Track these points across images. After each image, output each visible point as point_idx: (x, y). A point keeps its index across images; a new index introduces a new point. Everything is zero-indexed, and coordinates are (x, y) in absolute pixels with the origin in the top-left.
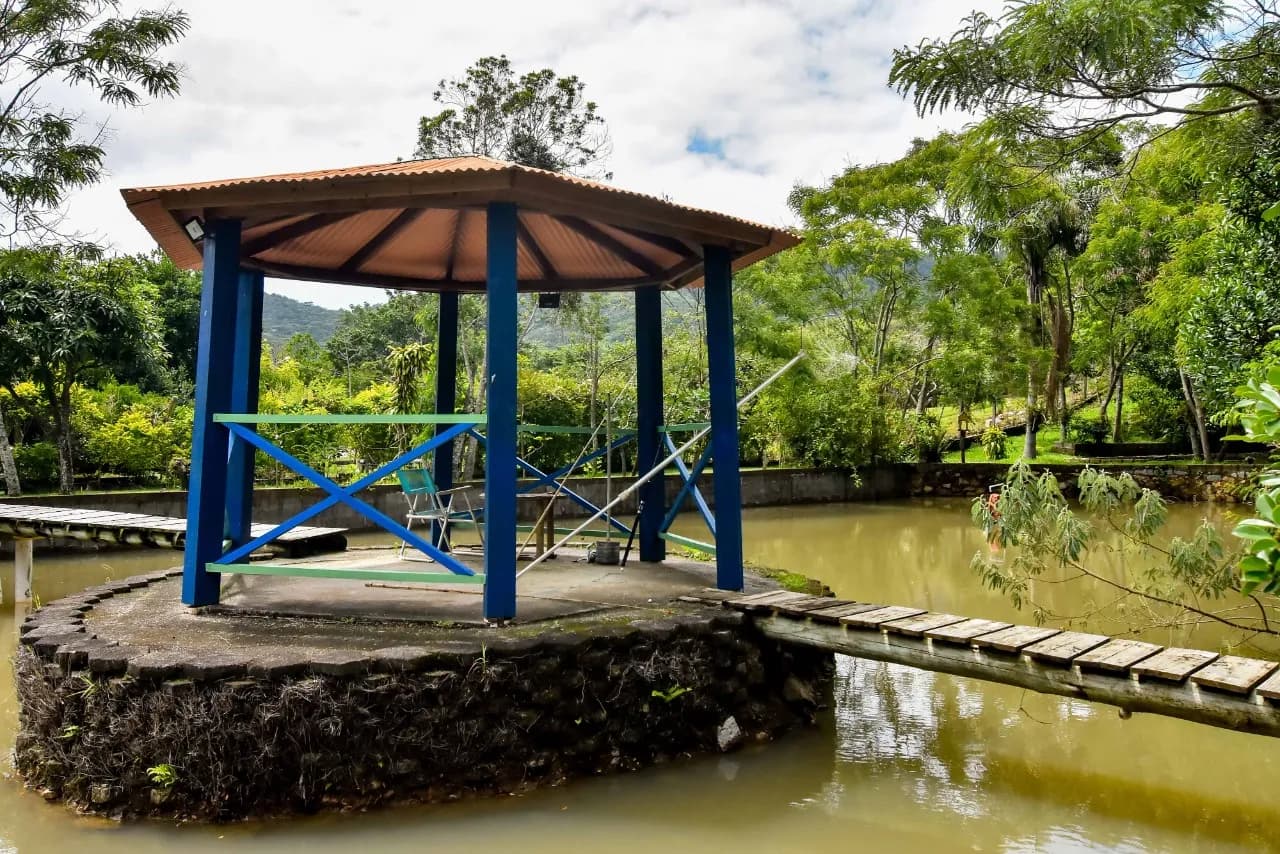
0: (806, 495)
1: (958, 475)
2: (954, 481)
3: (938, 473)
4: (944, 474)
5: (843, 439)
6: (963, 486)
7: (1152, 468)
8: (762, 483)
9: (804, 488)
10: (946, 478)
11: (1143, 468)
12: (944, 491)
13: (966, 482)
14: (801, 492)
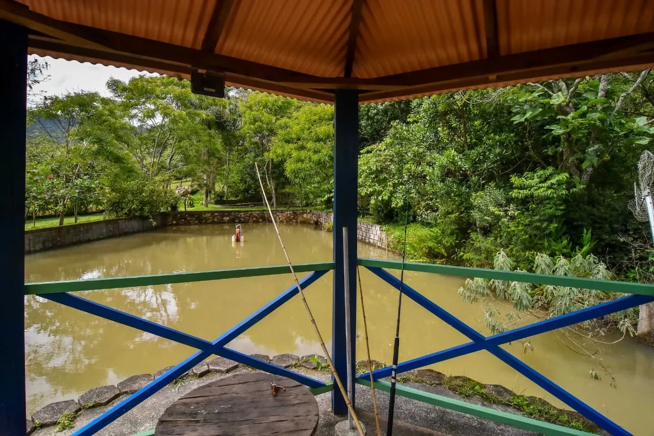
0: (126, 231)
1: (187, 216)
2: (185, 219)
3: (179, 215)
4: (181, 216)
5: (143, 203)
6: (189, 220)
7: (259, 211)
8: (104, 226)
9: (124, 227)
10: (182, 217)
11: (256, 211)
12: (181, 223)
13: (190, 219)
14: (123, 229)
